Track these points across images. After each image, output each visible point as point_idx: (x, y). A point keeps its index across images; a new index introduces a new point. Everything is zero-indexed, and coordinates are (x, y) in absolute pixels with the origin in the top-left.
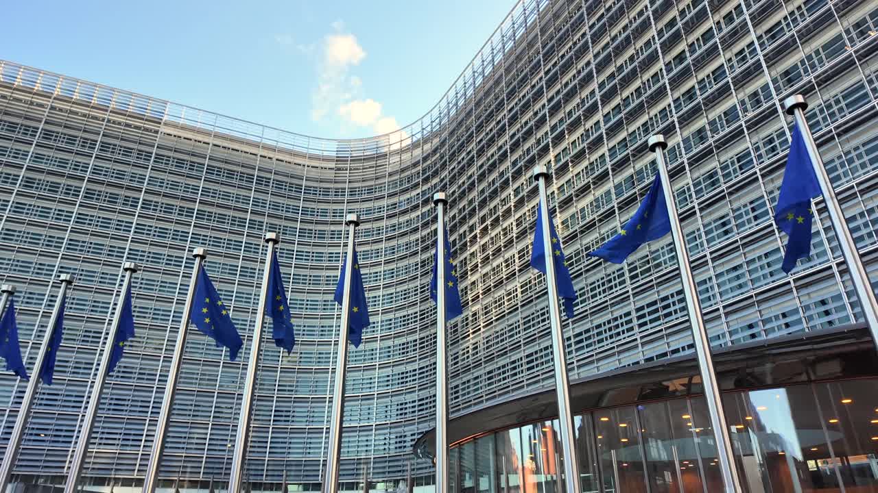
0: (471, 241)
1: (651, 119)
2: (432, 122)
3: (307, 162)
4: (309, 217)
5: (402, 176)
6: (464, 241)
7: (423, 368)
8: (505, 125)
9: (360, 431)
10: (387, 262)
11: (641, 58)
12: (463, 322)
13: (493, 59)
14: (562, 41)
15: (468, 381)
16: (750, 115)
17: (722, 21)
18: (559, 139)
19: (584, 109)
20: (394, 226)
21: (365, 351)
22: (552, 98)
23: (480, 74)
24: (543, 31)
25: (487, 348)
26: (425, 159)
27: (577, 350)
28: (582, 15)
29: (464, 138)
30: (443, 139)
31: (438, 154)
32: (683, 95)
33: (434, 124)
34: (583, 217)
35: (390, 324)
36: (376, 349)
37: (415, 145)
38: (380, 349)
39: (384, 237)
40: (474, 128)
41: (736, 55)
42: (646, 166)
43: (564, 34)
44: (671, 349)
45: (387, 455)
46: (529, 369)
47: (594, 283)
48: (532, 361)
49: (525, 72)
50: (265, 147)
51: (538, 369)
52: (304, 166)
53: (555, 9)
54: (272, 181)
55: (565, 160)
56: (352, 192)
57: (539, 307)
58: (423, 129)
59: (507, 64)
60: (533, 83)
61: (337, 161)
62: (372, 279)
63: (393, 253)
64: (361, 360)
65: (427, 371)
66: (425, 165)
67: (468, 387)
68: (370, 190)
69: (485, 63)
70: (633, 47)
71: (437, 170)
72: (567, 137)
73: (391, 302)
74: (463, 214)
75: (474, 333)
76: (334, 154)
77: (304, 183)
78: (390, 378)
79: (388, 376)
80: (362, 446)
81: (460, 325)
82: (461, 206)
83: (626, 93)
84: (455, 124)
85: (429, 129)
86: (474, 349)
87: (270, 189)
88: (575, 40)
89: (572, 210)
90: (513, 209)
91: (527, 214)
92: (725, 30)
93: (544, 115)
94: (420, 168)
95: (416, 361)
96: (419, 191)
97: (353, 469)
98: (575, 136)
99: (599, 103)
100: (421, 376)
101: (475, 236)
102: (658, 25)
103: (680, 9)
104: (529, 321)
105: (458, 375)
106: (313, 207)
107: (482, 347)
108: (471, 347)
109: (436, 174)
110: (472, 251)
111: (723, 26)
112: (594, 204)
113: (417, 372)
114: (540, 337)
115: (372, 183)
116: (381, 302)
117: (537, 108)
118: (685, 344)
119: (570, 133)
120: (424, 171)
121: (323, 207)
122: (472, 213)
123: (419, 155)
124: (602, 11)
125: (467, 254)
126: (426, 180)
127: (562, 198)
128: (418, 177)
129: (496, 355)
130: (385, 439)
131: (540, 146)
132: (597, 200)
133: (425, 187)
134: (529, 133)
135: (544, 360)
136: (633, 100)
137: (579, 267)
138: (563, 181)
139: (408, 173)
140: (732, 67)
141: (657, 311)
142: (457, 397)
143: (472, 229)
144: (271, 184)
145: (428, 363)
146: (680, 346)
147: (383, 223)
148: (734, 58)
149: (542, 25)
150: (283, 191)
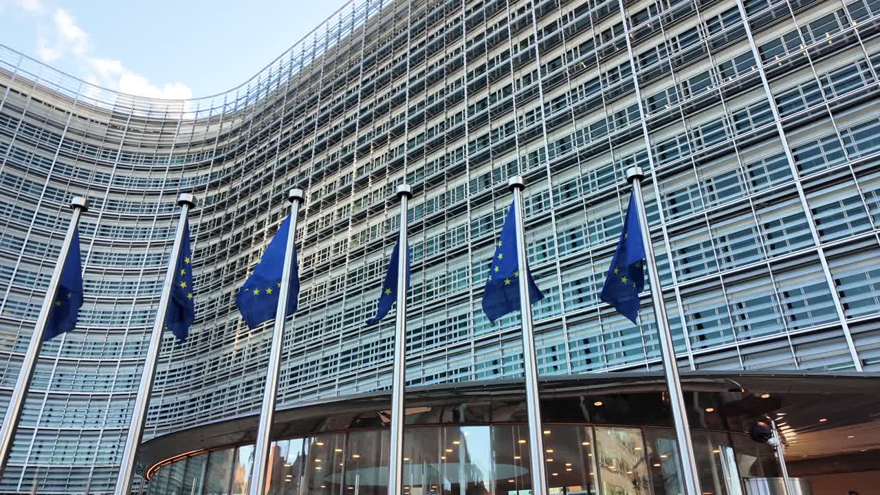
0: (256, 239)
1: (448, 155)
2: (238, 100)
3: (73, 110)
4: (63, 176)
5: (191, 150)
6: (249, 237)
7: (175, 370)
8: (314, 124)
9: (82, 436)
10: (153, 245)
11: (451, 94)
12: (231, 324)
13: (314, 52)
14: (384, 54)
15: (224, 390)
16: (529, 171)
17: (521, 80)
18: (365, 151)
19: (392, 129)
20: (172, 205)
21: (107, 344)
22: (365, 109)
23: (298, 63)
24: (368, 39)
25: (252, 356)
26: (222, 138)
27: (342, 368)
28: (406, 36)
29: (270, 126)
30: (246, 122)
31: (238, 137)
32: (479, 139)
33: (239, 103)
34: (374, 236)
35: (145, 317)
36: (121, 343)
37: (213, 120)
38: (126, 344)
39: (156, 215)
40: (282, 118)
41: (527, 115)
42: (437, 198)
43: (387, 48)
44: (425, 376)
45: (112, 465)
46: (291, 383)
47: (371, 302)
48: (296, 375)
49: (344, 75)
50: (20, 80)
51: (301, 383)
52: (69, 113)
53: (383, 21)
54: (20, 123)
55: (367, 174)
56: (126, 156)
57: (313, 320)
58: (226, 105)
59: (328, 62)
60: (349, 89)
61: (113, 116)
62: (132, 262)
63: (164, 236)
64: (99, 354)
65: (179, 375)
66: (220, 144)
67: (223, 396)
68: (149, 158)
69: (306, 54)
70: (445, 82)
71: (234, 153)
72: (372, 152)
73: (151, 291)
74: (254, 207)
75: (240, 338)
76: (111, 108)
77: (64, 134)
78: (133, 378)
79: (131, 376)
80: (82, 453)
81: (227, 328)
82: (253, 198)
83: (431, 124)
84: (261, 110)
85: (233, 106)
86: (237, 355)
87: (16, 133)
88: (395, 58)
89: (363, 227)
90: (307, 213)
91: (320, 221)
92: (523, 89)
93: (354, 125)
94: (214, 146)
95: (167, 361)
96: (209, 172)
97: (66, 480)
98: (379, 153)
99: (407, 127)
100: (170, 379)
101: (262, 234)
102: (469, 67)
103: (490, 59)
104: (301, 333)
105: (214, 382)
106: (71, 164)
107: (247, 354)
108: (235, 353)
109: (231, 157)
110: (255, 249)
111: (521, 85)
112: (385, 225)
113: (167, 375)
114: (309, 351)
115: (153, 151)
116: (137, 290)
117: (348, 115)
118: (438, 373)
119: (376, 148)
120: (219, 151)
121: (83, 167)
122: (263, 209)
123: (216, 132)
124: (424, 38)
125: (250, 252)
126: (219, 162)
127: (357, 212)
128: (210, 156)
129: (259, 364)
130: (114, 447)
131: (346, 155)
132: (388, 221)
133: (216, 169)
134: (336, 139)
135: (308, 374)
136: (436, 133)
137: (360, 285)
138: (361, 195)
139: (199, 149)
140: (521, 124)
141: (420, 338)
142: (208, 407)
143: (260, 225)
144: (18, 127)
145: (182, 366)
146: (434, 374)
147: (158, 200)
148: (524, 117)
149: (368, 34)
150: (33, 139)
